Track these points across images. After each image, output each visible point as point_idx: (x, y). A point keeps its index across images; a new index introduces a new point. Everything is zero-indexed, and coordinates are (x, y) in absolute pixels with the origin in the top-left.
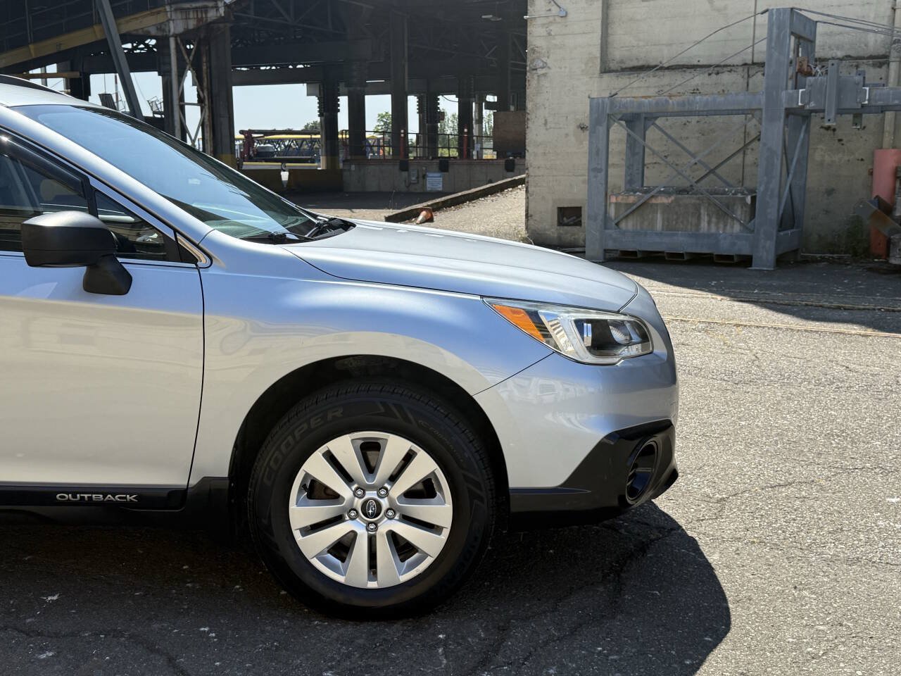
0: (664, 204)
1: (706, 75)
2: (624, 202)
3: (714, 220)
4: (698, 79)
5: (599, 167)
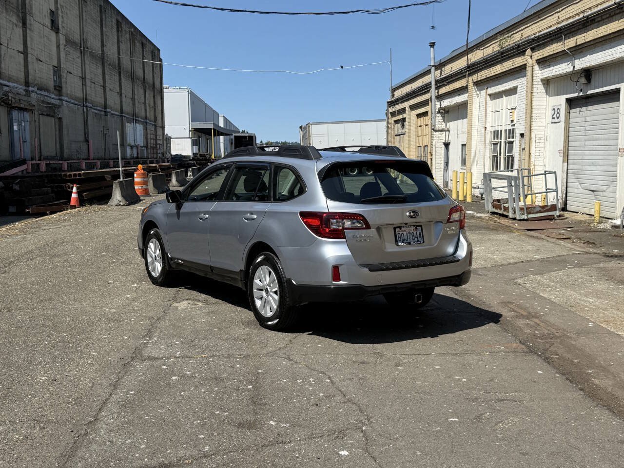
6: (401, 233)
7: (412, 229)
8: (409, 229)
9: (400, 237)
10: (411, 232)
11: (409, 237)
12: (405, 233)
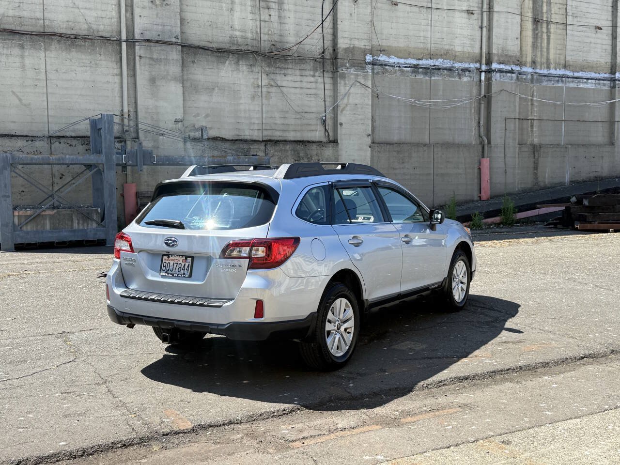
0: (50, 215)
1: (25, 141)
2: (23, 214)
3: (81, 222)
4: (20, 143)
5: (7, 194)
7: (181, 259)
8: (177, 258)
9: (165, 266)
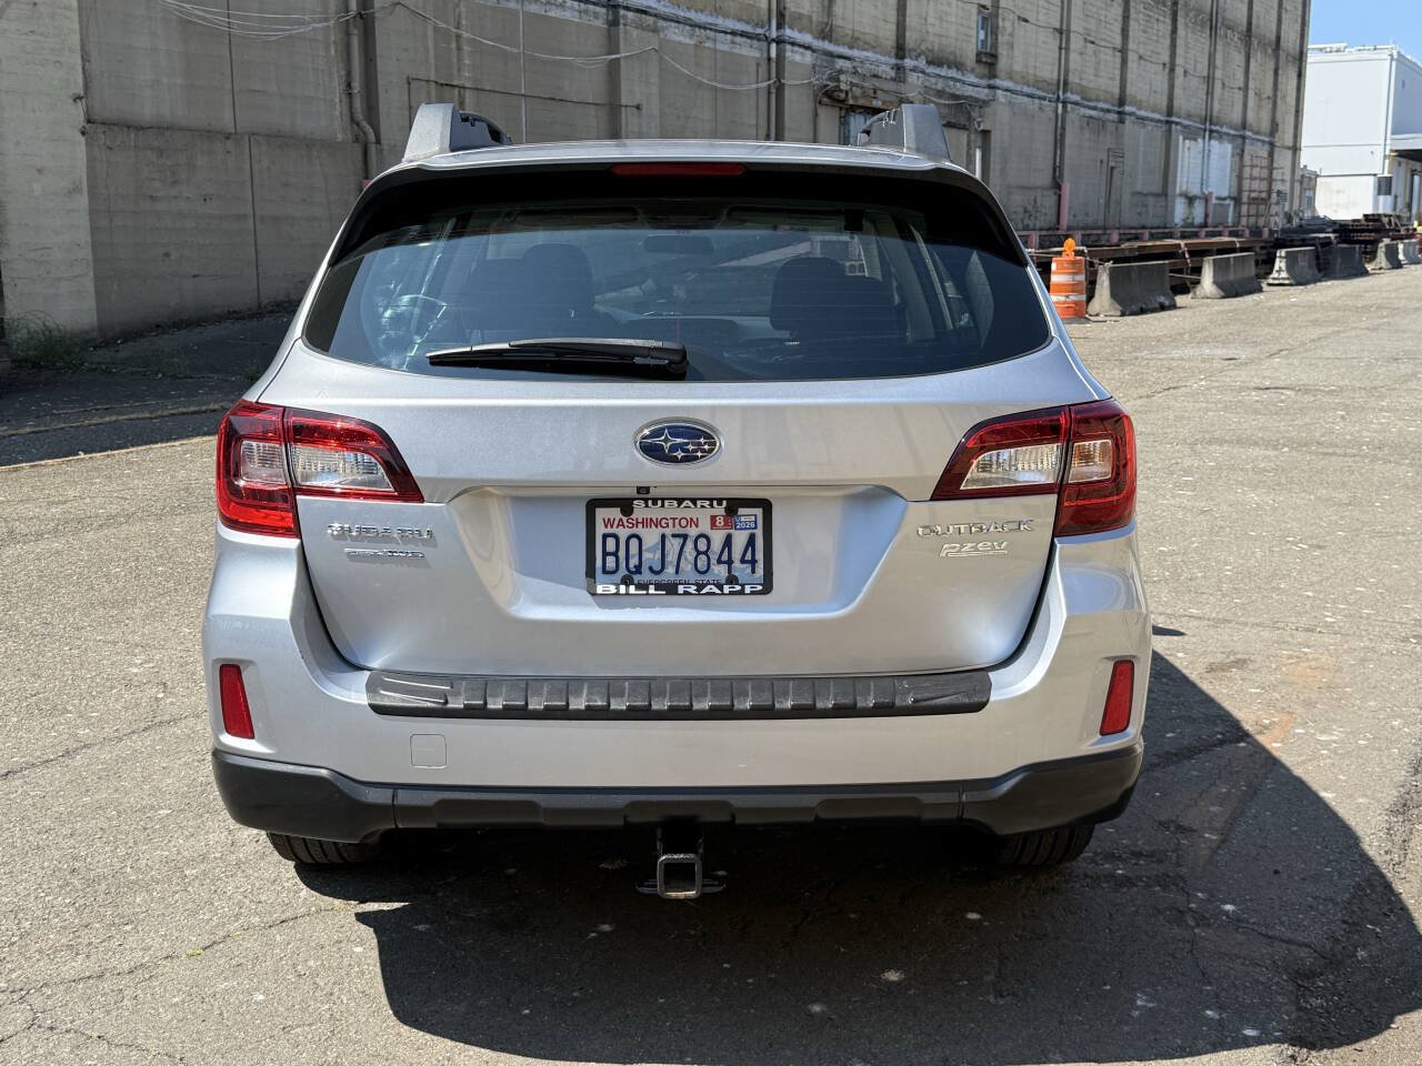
6: (623, 533)
7: (703, 515)
8: (680, 513)
9: (615, 554)
10: (693, 532)
11: (672, 557)
12: (651, 537)
